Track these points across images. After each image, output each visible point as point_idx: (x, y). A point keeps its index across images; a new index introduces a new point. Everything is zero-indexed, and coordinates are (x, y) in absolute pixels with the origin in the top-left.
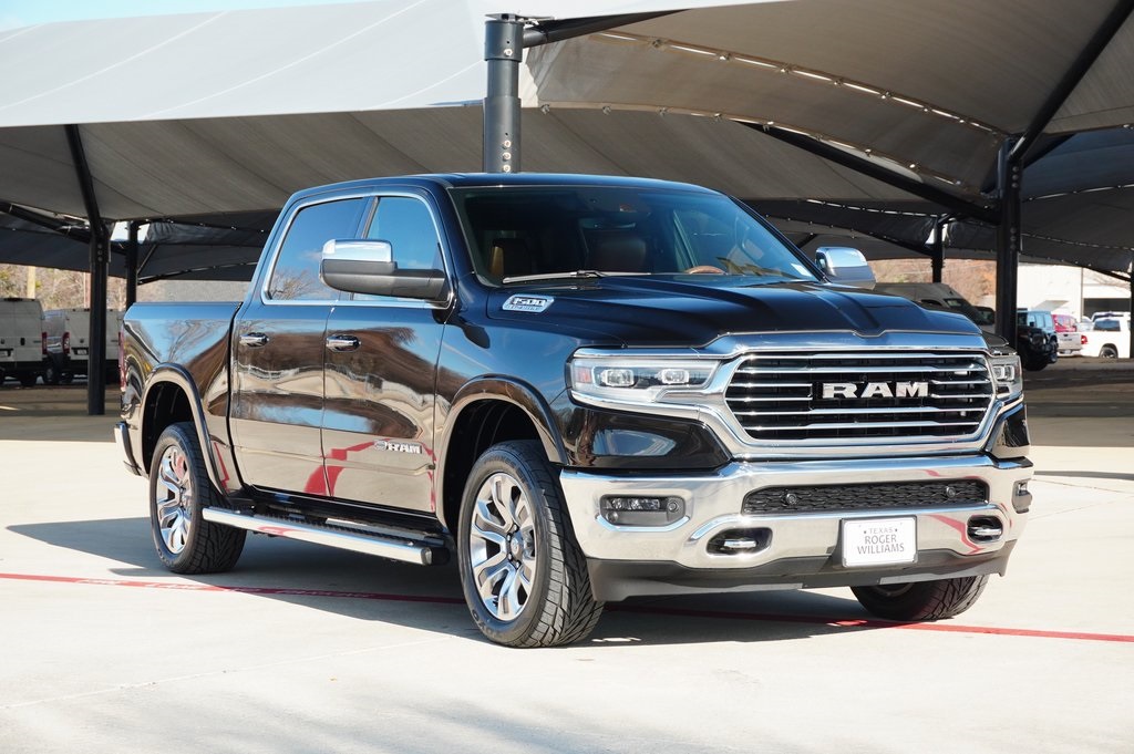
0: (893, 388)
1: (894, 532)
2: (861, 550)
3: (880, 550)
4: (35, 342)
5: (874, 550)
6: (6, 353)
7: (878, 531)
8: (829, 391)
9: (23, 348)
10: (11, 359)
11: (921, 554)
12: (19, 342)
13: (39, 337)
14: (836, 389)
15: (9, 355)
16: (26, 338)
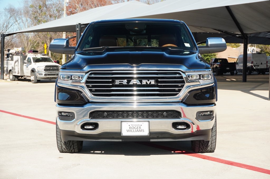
0: (141, 81)
1: (140, 126)
2: (128, 131)
3: (135, 131)
4: (265, 64)
5: (133, 131)
6: (257, 66)
7: (134, 125)
8: (117, 82)
9: (262, 65)
10: (259, 68)
11: (150, 133)
12: (261, 64)
13: (266, 62)
14: (119, 81)
15: (258, 67)
16: (263, 63)
